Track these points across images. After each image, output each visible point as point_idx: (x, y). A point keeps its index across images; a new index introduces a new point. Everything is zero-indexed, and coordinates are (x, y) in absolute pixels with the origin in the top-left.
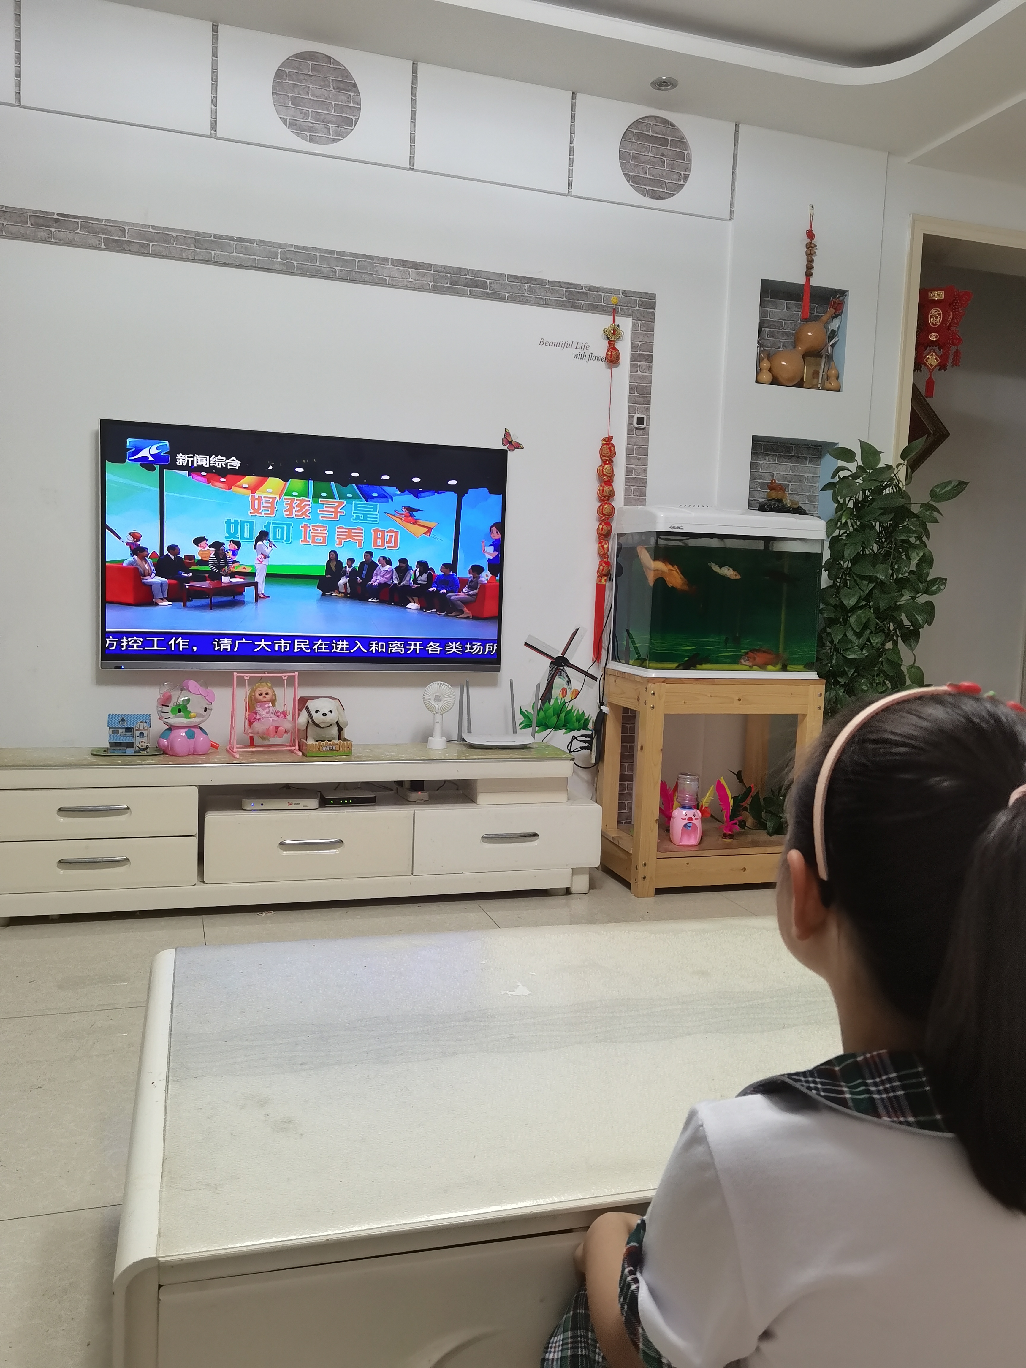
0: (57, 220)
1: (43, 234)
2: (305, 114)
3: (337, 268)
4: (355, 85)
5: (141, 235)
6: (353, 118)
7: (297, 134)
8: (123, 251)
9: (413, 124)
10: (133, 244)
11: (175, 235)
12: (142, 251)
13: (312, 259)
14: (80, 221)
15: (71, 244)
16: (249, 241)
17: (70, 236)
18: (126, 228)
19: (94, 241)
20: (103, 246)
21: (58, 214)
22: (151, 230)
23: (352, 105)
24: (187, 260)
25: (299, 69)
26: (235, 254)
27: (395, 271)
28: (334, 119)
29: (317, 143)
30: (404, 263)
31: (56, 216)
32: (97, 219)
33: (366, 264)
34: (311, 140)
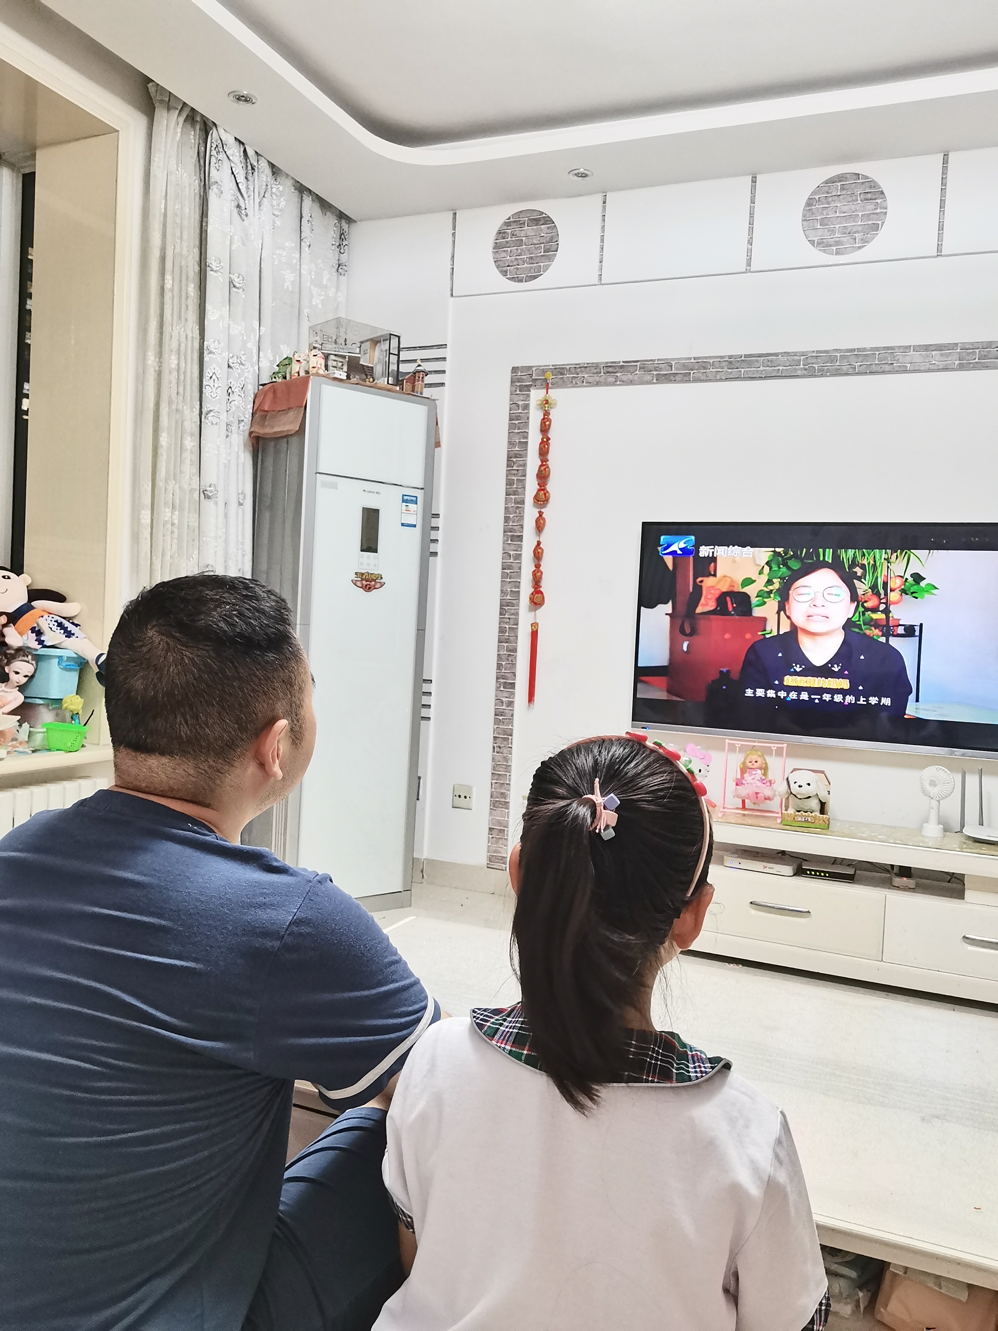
0: (622, 367)
1: (611, 379)
2: (833, 231)
3: (856, 364)
4: (882, 193)
5: (684, 366)
6: (880, 223)
7: (825, 251)
8: (670, 381)
9: (942, 213)
10: (679, 375)
11: (711, 361)
12: (686, 378)
13: (833, 360)
14: (638, 364)
15: (631, 383)
16: (776, 355)
17: (630, 377)
18: (673, 363)
19: (648, 378)
20: (655, 381)
21: (623, 362)
22: (693, 361)
23: (878, 211)
24: (721, 380)
25: (828, 193)
26: (762, 368)
27: (916, 356)
28: (860, 229)
29: (843, 254)
30: (927, 348)
31: (622, 364)
32: (651, 360)
33: (887, 355)
34: (838, 253)
